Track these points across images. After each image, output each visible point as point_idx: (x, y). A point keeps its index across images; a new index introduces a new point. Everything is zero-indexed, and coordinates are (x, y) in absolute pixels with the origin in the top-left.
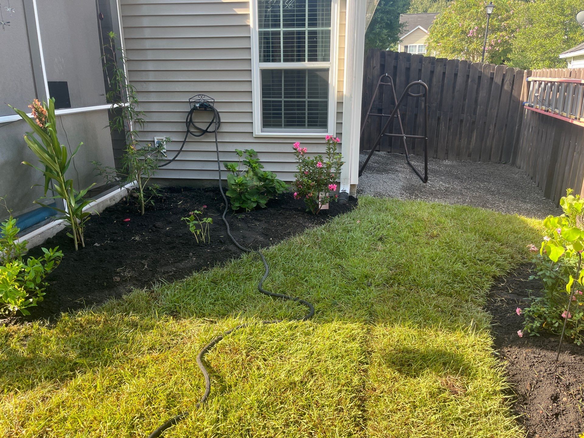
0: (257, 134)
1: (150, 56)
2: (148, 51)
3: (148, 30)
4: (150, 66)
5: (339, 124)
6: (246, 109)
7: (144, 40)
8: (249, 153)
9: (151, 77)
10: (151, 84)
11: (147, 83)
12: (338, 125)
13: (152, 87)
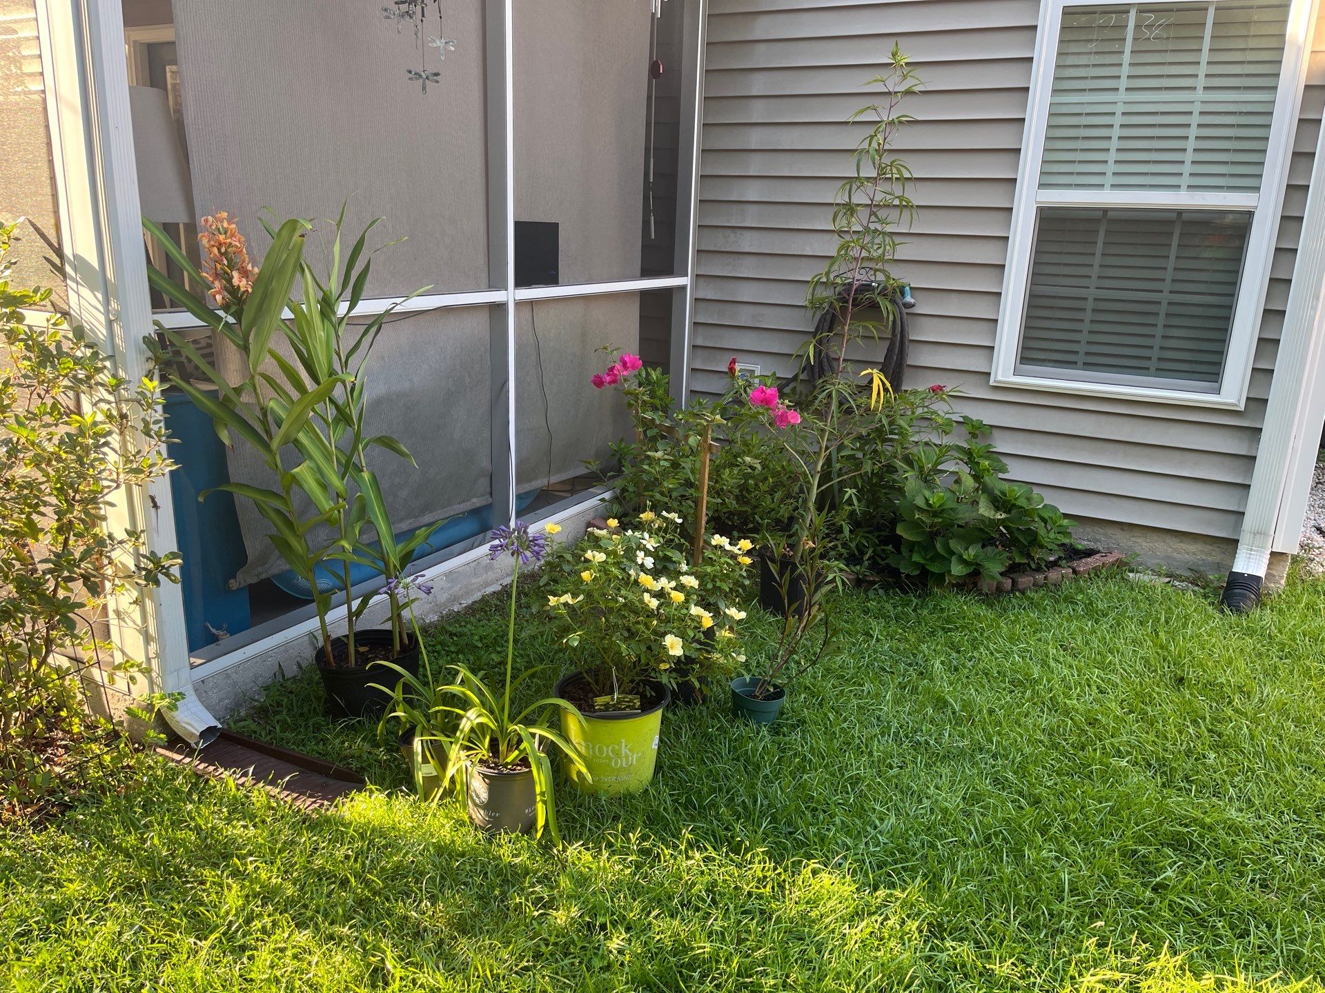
0: (1000, 378)
1: (755, 166)
2: (753, 155)
3: (760, 104)
4: (752, 192)
5: (1262, 374)
6: (980, 309)
7: (748, 129)
8: (973, 426)
9: (751, 218)
10: (748, 234)
11: (738, 232)
12: (1259, 376)
13: (748, 243)
